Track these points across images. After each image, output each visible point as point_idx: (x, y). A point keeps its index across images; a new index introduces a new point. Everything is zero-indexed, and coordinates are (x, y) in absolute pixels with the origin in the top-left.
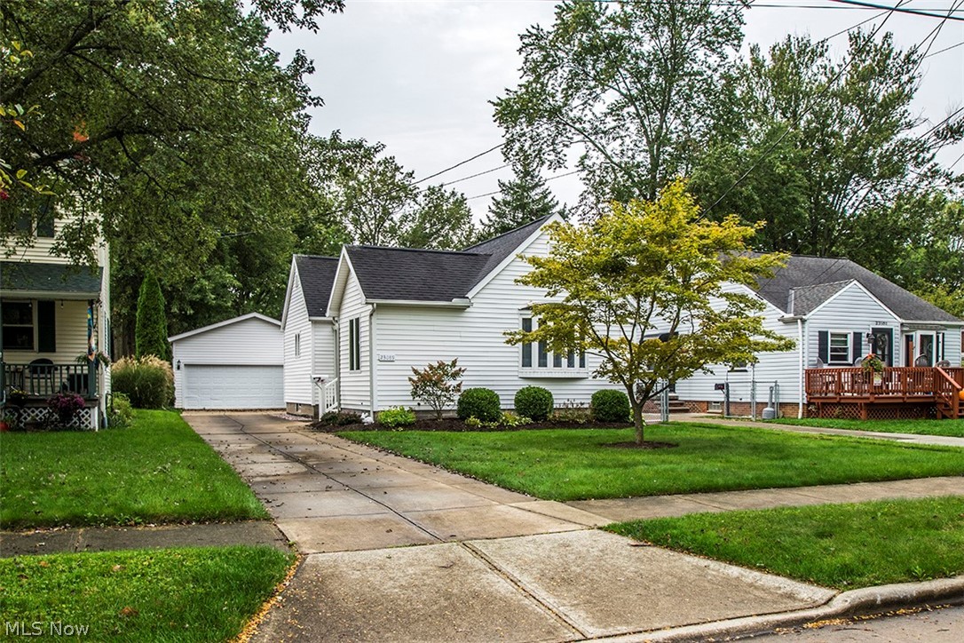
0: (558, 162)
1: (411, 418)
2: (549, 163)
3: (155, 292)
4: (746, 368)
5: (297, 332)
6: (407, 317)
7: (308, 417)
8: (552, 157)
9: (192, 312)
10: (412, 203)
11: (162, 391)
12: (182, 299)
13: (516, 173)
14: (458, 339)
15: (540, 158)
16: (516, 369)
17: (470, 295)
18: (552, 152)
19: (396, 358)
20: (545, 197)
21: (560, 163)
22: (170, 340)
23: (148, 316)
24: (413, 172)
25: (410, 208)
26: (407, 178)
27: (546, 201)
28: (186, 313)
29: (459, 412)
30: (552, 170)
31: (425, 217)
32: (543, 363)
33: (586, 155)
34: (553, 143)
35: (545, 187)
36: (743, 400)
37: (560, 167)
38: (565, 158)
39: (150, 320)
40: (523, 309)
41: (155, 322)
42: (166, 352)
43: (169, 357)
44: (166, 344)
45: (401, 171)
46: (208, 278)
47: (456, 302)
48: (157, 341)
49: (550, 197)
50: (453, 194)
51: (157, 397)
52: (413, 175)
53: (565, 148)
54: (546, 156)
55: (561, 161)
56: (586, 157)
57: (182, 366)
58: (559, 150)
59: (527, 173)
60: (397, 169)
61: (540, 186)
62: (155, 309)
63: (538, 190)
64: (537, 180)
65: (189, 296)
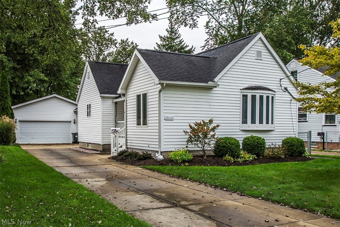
0: (194, 24)
1: (190, 157)
2: (190, 25)
3: (6, 82)
4: (336, 124)
5: (89, 103)
6: (181, 93)
7: (97, 151)
8: (191, 22)
9: (23, 93)
10: (114, 47)
11: (11, 135)
12: (17, 86)
13: (168, 31)
14: (208, 107)
15: (185, 22)
16: (239, 125)
17: (216, 80)
18: (191, 20)
19: (175, 118)
20: (181, 43)
21: (194, 25)
22: (13, 107)
23: (2, 95)
24: (113, 33)
25: (113, 49)
26: (110, 36)
27: (182, 45)
28: (20, 94)
29: (215, 151)
30: (191, 28)
31: (119, 53)
32: (253, 122)
33: (209, 21)
34: (192, 16)
35: (181, 39)
36: (333, 141)
37: (195, 27)
38: (197, 23)
39: (3, 97)
40: (243, 89)
41: (5, 98)
42: (11, 114)
43: (12, 116)
44: (11, 110)
45: (108, 32)
46: (31, 76)
47: (210, 83)
48: (7, 108)
49: (183, 43)
50: (132, 43)
51: (8, 138)
52: (113, 35)
53: (198, 18)
54: (188, 22)
55: (195, 24)
56: (209, 22)
57: (18, 121)
58: (195, 19)
59: (172, 32)
60: (106, 32)
61: (179, 38)
62: (5, 91)
63: (178, 40)
64: (177, 35)
65: (22, 85)
